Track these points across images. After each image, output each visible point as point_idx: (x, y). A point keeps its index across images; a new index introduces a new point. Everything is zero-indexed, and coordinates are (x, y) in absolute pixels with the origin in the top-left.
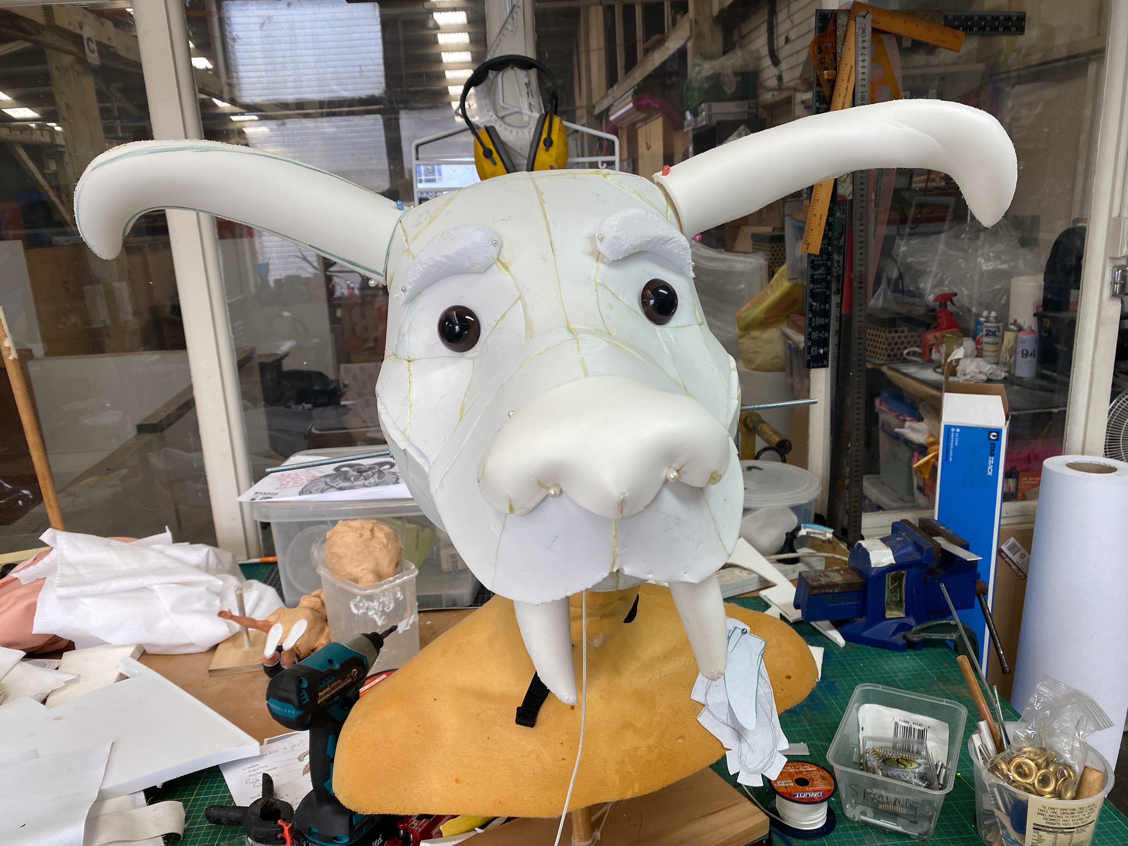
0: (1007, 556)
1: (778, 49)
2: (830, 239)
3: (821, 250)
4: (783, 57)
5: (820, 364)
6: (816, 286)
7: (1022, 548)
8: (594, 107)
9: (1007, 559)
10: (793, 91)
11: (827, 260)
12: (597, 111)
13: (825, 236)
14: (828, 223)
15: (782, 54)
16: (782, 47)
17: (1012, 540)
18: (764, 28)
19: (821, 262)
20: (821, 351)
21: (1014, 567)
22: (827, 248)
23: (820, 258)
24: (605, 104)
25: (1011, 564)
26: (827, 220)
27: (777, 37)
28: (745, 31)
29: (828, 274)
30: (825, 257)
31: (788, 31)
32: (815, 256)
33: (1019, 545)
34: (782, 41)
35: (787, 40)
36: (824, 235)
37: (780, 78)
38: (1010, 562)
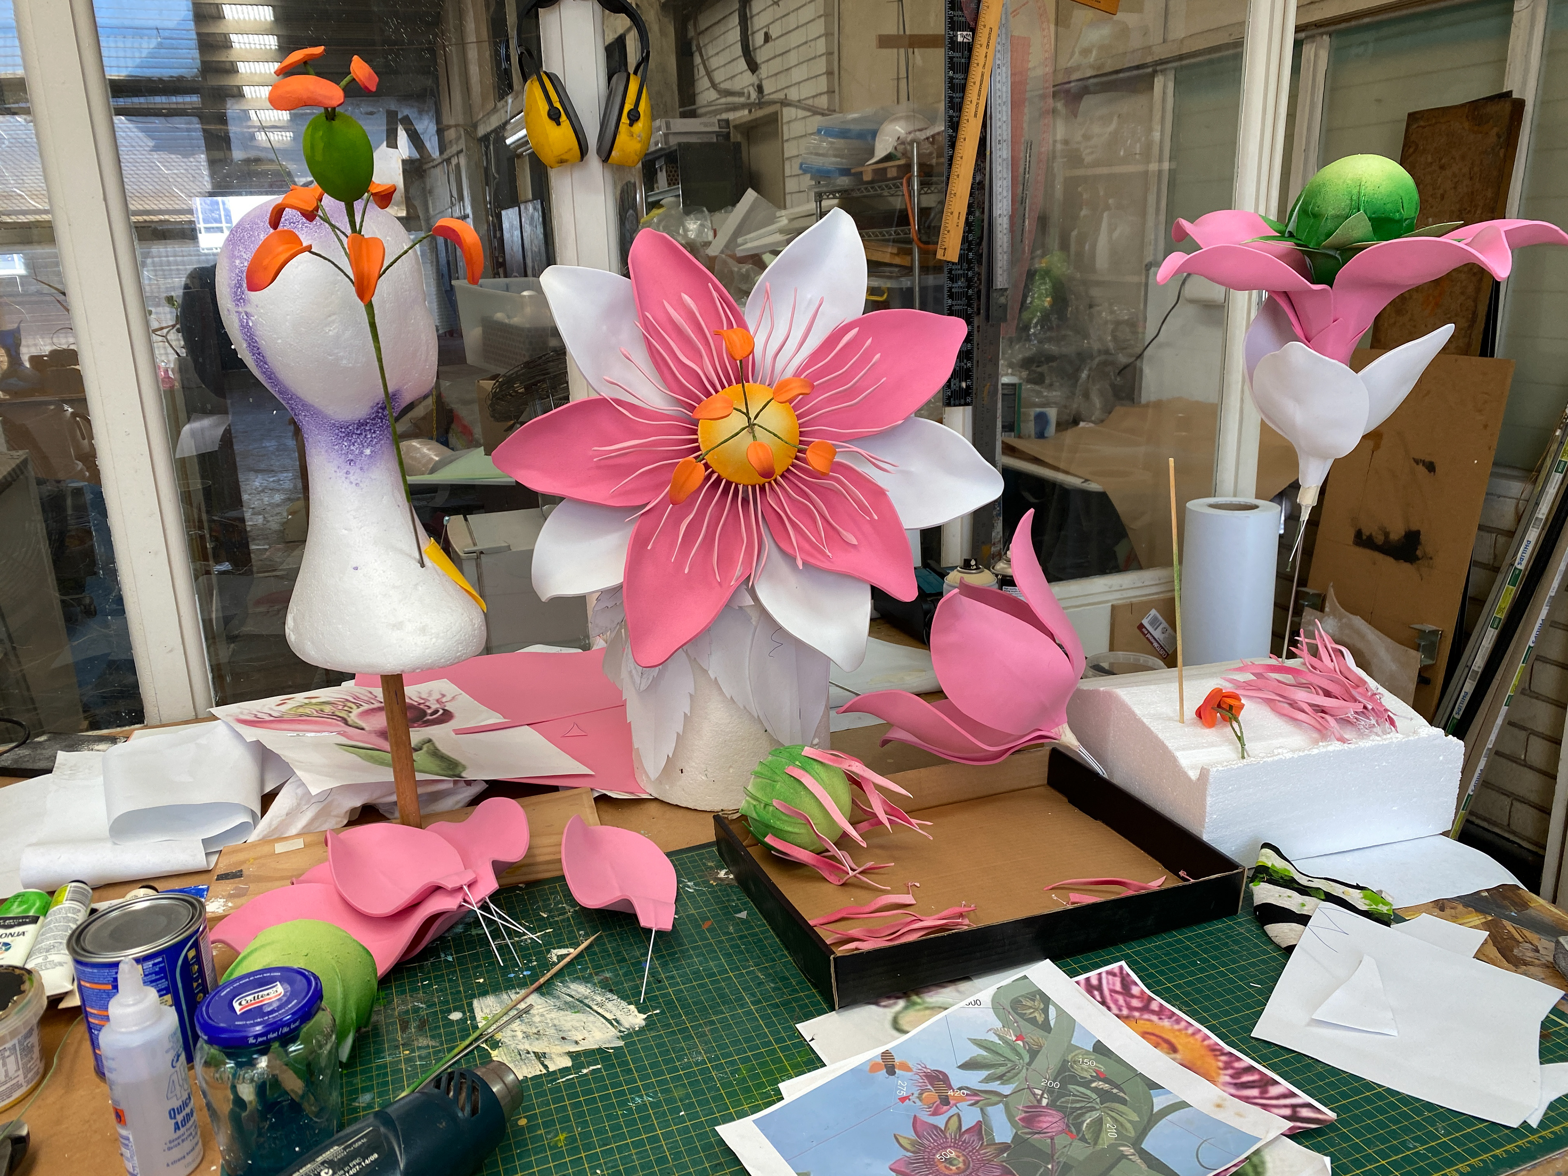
0: (1149, 632)
1: (755, 49)
2: (970, 243)
3: (961, 256)
4: (763, 60)
5: (962, 401)
6: (954, 302)
7: (1163, 621)
8: (475, 126)
9: (1148, 636)
10: (779, 105)
11: (968, 270)
12: (482, 131)
13: (965, 240)
14: (968, 223)
15: (760, 57)
16: (760, 47)
17: (1153, 612)
18: (735, 20)
19: (961, 272)
20: (964, 385)
21: (1156, 644)
22: (968, 255)
23: (959, 267)
24: (494, 122)
25: (1153, 640)
26: (967, 219)
27: (753, 33)
28: (703, 25)
29: (969, 287)
30: (965, 266)
31: (768, 26)
32: (953, 263)
33: (1160, 618)
34: (759, 38)
35: (767, 38)
36: (963, 236)
37: (760, 89)
38: (1151, 638)
